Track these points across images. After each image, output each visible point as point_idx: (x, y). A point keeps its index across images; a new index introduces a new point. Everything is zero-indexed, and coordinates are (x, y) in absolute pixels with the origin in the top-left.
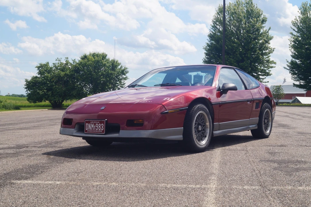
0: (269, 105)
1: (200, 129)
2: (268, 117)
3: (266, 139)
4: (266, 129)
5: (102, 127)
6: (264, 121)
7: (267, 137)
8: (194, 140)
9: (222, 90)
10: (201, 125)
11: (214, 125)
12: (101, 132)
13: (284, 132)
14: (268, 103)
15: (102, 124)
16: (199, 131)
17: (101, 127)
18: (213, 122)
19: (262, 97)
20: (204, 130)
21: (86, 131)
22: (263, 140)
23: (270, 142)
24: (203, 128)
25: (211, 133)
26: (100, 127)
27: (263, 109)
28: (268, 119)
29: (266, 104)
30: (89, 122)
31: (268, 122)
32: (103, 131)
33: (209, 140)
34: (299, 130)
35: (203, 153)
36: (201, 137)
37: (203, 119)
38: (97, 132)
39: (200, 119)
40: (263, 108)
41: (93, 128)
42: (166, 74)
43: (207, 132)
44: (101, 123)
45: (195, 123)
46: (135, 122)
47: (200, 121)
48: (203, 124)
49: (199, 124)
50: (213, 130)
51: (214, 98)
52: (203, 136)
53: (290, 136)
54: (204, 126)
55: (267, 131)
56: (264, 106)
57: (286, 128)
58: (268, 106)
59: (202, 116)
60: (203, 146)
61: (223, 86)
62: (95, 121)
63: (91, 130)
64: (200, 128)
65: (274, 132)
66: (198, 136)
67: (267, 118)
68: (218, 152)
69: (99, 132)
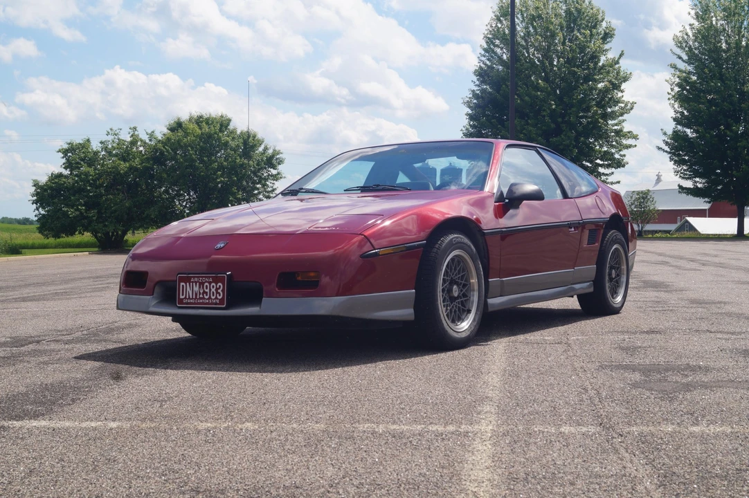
0: (620, 236)
1: (456, 294)
2: (619, 263)
3: (615, 317)
4: (614, 293)
5: (220, 291)
6: (610, 274)
7: (616, 311)
8: (441, 320)
9: (507, 201)
10: (458, 285)
11: (490, 283)
12: (216, 304)
13: (656, 299)
14: (619, 230)
15: (220, 284)
16: (453, 299)
17: (216, 291)
18: (487, 277)
19: (603, 216)
20: (465, 296)
21: (181, 301)
22: (608, 318)
23: (623, 323)
24: (462, 291)
25: (482, 302)
26: (213, 290)
27: (606, 244)
28: (618, 268)
29: (613, 233)
30: (187, 280)
31: (618, 275)
32: (221, 301)
33: (477, 319)
34: (692, 295)
35: (464, 352)
36: (458, 312)
37: (464, 270)
38: (207, 304)
39: (455, 269)
40: (605, 242)
41: (196, 294)
42: (373, 163)
43: (473, 301)
44: (216, 280)
45: (443, 279)
46: (299, 278)
47: (456, 275)
48: (463, 282)
49: (453, 282)
50: (486, 297)
51: (488, 219)
52: (464, 311)
53: (671, 308)
54: (464, 286)
55: (617, 297)
56: (608, 239)
57: (662, 291)
58: (618, 237)
59: (459, 262)
60: (464, 335)
61: (510, 191)
62: (202, 277)
63: (192, 298)
64: (456, 291)
65: (632, 300)
66: (451, 310)
67: (616, 266)
68: (499, 349)
69: (212, 304)
